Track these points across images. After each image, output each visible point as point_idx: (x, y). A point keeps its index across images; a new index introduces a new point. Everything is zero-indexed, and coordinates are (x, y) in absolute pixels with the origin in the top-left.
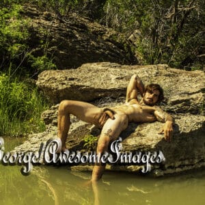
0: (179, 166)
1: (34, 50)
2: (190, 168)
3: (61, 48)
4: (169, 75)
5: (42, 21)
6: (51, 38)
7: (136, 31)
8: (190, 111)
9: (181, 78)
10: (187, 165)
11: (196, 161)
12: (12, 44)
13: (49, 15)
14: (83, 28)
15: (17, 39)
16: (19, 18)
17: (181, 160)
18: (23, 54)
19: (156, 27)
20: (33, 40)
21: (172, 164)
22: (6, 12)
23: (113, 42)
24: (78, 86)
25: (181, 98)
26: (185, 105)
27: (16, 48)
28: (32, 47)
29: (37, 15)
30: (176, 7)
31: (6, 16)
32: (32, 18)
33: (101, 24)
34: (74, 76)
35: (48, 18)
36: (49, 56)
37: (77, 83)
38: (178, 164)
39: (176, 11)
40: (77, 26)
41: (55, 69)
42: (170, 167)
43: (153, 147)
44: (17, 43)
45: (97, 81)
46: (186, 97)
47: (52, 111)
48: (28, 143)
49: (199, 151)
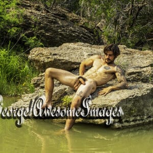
0: (133, 121)
1: (27, 32)
2: (141, 122)
3: (47, 31)
4: (127, 54)
5: (34, 11)
6: (40, 23)
7: (103, 20)
9: (136, 56)
10: (139, 120)
11: (145, 117)
12: (11, 27)
13: (39, 7)
14: (64, 17)
15: (14, 24)
16: (17, 8)
17: (135, 116)
18: (19, 35)
19: (118, 18)
21: (128, 119)
22: (7, 4)
23: (86, 28)
24: (60, 60)
26: (138, 76)
27: (14, 30)
28: (25, 30)
29: (30, 6)
30: (133, 3)
31: (7, 6)
32: (26, 8)
33: (77, 14)
35: (38, 9)
36: (38, 37)
37: (59, 58)
38: (131, 119)
39: (132, 6)
40: (59, 15)
41: (42, 46)
42: (127, 121)
43: (114, 106)
44: (14, 26)
45: (73, 56)
46: (139, 70)
47: (40, 78)
48: (22, 101)
49: (148, 110)
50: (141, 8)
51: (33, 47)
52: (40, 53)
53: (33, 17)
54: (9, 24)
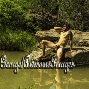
0: (81, 63)
2: (85, 64)
3: (43, 24)
4: (79, 34)
5: (38, 15)
6: (40, 20)
7: (68, 19)
8: (86, 45)
9: (83, 34)
10: (84, 63)
11: (87, 62)
12: (28, 22)
13: (40, 13)
14: (51, 17)
15: (29, 20)
16: (30, 14)
17: (82, 61)
18: (31, 25)
19: (75, 18)
20: (35, 21)
21: (79, 63)
22: (26, 12)
23: (61, 22)
24: (49, 36)
25: (83, 41)
26: (84, 43)
27: (29, 23)
28: (34, 23)
29: (36, 13)
30: (82, 11)
31: (26, 13)
32: (34, 14)
33: (57, 16)
34: (48, 33)
35: (40, 14)
36: (39, 26)
37: (49, 35)
38: (81, 62)
39: (82, 12)
40: (49, 17)
41: (41, 30)
42: (78, 63)
43: (73, 57)
44: (29, 22)
45: (55, 34)
46: (84, 41)
47: (40, 44)
48: (32, 54)
49: (88, 59)
50: (86, 13)
51: (37, 31)
52: (40, 33)
53: (37, 17)
54: (27, 21)
